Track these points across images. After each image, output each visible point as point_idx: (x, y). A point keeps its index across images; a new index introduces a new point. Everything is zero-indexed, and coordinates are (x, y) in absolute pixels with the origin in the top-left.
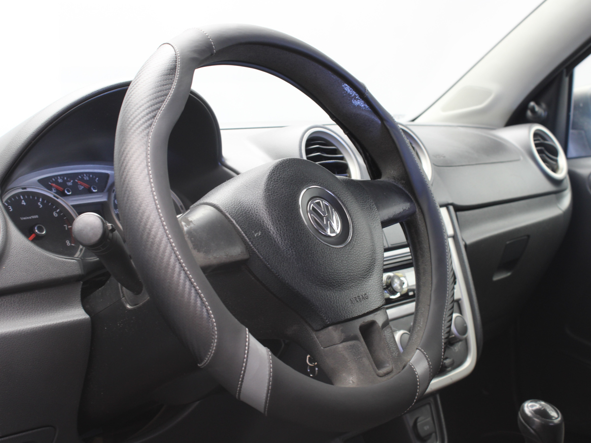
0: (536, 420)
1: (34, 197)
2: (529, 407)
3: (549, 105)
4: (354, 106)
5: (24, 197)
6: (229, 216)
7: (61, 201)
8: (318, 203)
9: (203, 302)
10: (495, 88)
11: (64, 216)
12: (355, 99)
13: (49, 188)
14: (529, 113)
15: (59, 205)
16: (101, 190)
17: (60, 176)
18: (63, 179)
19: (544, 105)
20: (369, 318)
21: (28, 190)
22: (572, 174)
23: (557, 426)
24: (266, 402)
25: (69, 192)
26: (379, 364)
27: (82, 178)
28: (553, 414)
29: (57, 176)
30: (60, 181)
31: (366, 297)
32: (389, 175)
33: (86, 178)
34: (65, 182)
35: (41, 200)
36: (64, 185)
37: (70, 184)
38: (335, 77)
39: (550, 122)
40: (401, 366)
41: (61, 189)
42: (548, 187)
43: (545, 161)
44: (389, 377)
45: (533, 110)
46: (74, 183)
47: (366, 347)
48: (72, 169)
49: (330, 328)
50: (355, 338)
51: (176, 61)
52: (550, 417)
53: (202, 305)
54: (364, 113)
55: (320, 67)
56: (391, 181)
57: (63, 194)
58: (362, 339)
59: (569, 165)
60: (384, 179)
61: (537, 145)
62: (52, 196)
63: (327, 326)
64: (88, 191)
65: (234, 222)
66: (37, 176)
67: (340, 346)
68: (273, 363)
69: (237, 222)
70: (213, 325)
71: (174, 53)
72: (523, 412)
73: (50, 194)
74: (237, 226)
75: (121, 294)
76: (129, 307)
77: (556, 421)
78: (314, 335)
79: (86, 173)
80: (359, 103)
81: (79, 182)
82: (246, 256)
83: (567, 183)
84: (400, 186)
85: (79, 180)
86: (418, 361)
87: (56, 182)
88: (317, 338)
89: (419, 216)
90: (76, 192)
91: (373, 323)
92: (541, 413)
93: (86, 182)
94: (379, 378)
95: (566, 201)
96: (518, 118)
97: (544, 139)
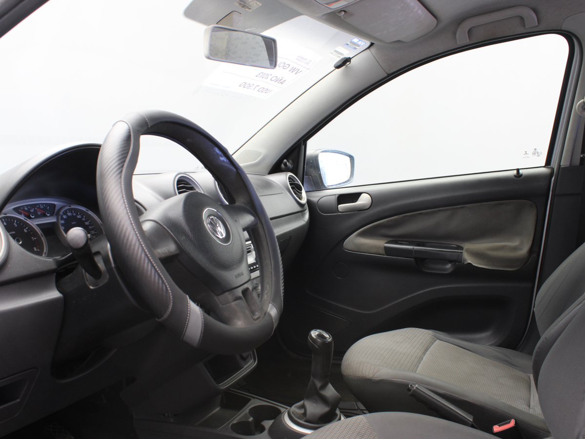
0: (319, 340)
1: (11, 220)
2: (314, 333)
3: (293, 161)
4: (221, 161)
5: (5, 220)
6: (166, 228)
7: (29, 222)
8: (212, 218)
9: (163, 281)
10: (263, 151)
11: (31, 231)
12: (221, 156)
13: (20, 213)
14: (283, 166)
15: (27, 225)
16: (52, 215)
17: (26, 205)
18: (28, 208)
19: (290, 161)
20: (245, 286)
21: (8, 215)
22: (309, 202)
23: (330, 343)
24: (200, 340)
25: (33, 216)
26: (253, 313)
27: (39, 206)
28: (327, 336)
29: (24, 206)
30: (26, 209)
31: (242, 274)
32: (240, 202)
33: (42, 207)
34: (29, 210)
35: (15, 221)
36: (28, 211)
37: (32, 211)
38: (210, 143)
39: (294, 170)
40: (264, 314)
41: (27, 214)
42: (298, 208)
43: (295, 194)
44: (259, 320)
45: (285, 164)
46: (34, 210)
47: (246, 303)
48: (33, 201)
49: (227, 293)
50: (239, 298)
51: (130, 132)
52: (325, 338)
53: (162, 284)
54: (226, 165)
55: (202, 137)
56: (243, 205)
57: (30, 218)
58: (244, 299)
59: (307, 196)
60: (237, 204)
61: (291, 184)
62: (23, 219)
63: (224, 292)
64: (44, 215)
65: (169, 231)
66: (12, 206)
67: (233, 303)
68: (204, 316)
69: (171, 231)
70: (169, 294)
71: (128, 127)
72: (311, 336)
73: (22, 217)
74: (172, 233)
75: (86, 280)
76: (91, 287)
77: (329, 340)
78: (216, 298)
79: (41, 204)
80: (223, 159)
81: (38, 210)
82: (178, 252)
83: (306, 206)
84: (248, 208)
85: (38, 208)
86: (271, 309)
87: (24, 210)
88: (218, 300)
89: (259, 226)
90: (37, 217)
91: (247, 289)
92: (320, 336)
93: (42, 209)
94: (255, 322)
95: (307, 216)
96: (276, 169)
97: (294, 181)
